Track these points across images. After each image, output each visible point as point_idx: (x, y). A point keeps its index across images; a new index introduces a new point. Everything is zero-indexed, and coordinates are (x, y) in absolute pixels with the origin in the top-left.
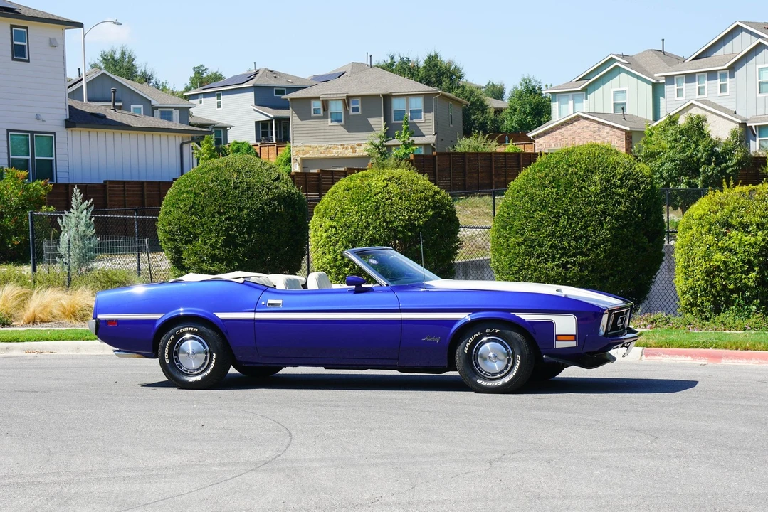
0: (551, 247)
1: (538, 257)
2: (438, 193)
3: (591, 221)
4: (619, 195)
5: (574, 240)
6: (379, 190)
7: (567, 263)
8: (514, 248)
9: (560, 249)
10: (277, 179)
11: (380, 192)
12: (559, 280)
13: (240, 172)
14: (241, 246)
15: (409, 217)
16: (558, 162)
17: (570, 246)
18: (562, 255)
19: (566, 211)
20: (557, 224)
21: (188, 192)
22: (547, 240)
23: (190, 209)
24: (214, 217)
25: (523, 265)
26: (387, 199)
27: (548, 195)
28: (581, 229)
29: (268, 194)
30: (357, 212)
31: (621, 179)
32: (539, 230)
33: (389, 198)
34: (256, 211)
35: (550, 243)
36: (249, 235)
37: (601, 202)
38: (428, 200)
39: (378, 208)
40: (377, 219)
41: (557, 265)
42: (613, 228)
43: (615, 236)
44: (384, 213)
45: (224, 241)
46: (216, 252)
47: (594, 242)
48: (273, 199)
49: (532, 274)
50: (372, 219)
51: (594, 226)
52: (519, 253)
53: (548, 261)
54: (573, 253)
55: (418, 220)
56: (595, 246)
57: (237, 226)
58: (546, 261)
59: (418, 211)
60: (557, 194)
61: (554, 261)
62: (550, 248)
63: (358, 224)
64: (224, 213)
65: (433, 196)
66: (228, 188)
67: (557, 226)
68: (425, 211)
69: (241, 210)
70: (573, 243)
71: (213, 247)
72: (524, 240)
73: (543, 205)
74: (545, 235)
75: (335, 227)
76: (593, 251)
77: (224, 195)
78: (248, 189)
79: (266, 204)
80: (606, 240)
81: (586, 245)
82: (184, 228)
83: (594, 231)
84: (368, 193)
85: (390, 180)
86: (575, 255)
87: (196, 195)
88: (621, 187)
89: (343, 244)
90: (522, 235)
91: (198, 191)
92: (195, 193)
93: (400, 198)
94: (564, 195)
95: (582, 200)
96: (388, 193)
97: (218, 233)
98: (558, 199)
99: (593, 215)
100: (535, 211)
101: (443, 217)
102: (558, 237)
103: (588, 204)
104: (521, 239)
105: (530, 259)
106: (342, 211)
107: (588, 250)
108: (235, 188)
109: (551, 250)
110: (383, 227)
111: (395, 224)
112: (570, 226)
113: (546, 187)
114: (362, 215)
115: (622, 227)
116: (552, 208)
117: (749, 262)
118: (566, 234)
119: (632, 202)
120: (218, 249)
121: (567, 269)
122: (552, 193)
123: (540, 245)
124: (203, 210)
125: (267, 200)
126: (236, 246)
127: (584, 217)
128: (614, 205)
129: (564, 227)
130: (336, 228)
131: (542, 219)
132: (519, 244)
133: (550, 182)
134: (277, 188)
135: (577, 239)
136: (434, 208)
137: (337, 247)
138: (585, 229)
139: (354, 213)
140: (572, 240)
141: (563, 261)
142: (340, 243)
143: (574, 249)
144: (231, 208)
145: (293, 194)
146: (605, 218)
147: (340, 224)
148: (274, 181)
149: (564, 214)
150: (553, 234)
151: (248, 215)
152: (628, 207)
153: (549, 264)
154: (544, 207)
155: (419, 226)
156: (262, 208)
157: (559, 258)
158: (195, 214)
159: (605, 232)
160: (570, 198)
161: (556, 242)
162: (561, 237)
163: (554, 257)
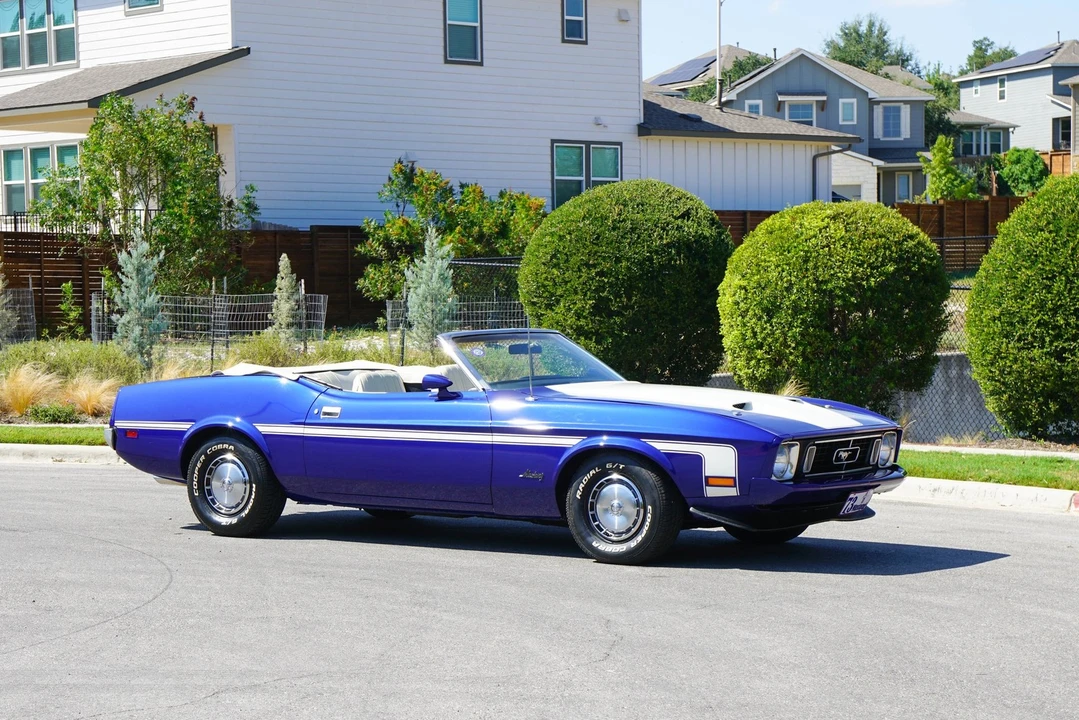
0: (1039, 324)
1: (1019, 340)
2: (911, 237)
5: (1074, 314)
6: (812, 233)
7: (1064, 350)
8: (988, 326)
9: (1053, 329)
10: (686, 215)
11: (815, 236)
12: (1051, 376)
13: (625, 206)
14: (618, 314)
15: (854, 274)
16: (1065, 192)
17: (1068, 324)
18: (1057, 337)
19: (1063, 271)
20: (1048, 289)
21: (552, 234)
22: (1032, 315)
23: (551, 259)
24: (580, 270)
25: (999, 353)
26: (823, 247)
27: (1041, 243)
29: (661, 238)
30: (777, 266)
32: (1022, 299)
33: (828, 246)
34: (641, 264)
35: (1038, 318)
36: (629, 299)
38: (889, 248)
39: (806, 260)
40: (804, 277)
41: (1047, 353)
44: (816, 267)
45: (594, 307)
46: (582, 322)
48: (668, 245)
50: (797, 277)
52: (995, 333)
53: (1035, 347)
54: (1073, 335)
55: (868, 280)
57: (611, 285)
58: (1030, 346)
59: (870, 265)
60: (1055, 242)
61: (1042, 348)
62: (1037, 327)
63: (777, 284)
64: (594, 266)
65: (899, 243)
66: (603, 228)
67: (1049, 293)
68: (882, 265)
69: (618, 260)
70: (1073, 320)
71: (579, 316)
72: (1002, 314)
73: (1033, 258)
74: (1030, 307)
75: (745, 288)
77: (597, 238)
78: (633, 230)
79: (656, 252)
82: (544, 286)
84: (797, 237)
85: (834, 218)
86: (1075, 338)
87: (561, 238)
89: (755, 315)
90: (1000, 305)
91: (562, 233)
92: (560, 236)
93: (844, 246)
94: (1065, 244)
96: (827, 237)
97: (585, 295)
98: (1056, 249)
100: (1019, 269)
101: (913, 275)
102: (1050, 310)
104: (997, 312)
105: (1009, 343)
106: (758, 265)
108: (614, 228)
109: (1038, 330)
110: (812, 289)
111: (830, 286)
112: (1070, 290)
113: (1042, 230)
114: (783, 271)
116: (1043, 264)
118: (1061, 305)
120: (586, 318)
121: (1063, 360)
122: (1048, 240)
123: (1024, 322)
124: (567, 261)
125: (659, 246)
126: (611, 314)
129: (1059, 294)
130: (746, 291)
131: (1028, 281)
132: (994, 319)
133: (1049, 223)
134: (679, 228)
136: (895, 261)
137: (747, 319)
139: (773, 267)
140: (1071, 314)
141: (1056, 347)
142: (751, 313)
143: (1073, 328)
144: (604, 258)
145: (705, 237)
147: (752, 284)
148: (676, 218)
149: (1060, 273)
150: (1041, 306)
151: (629, 269)
153: (1035, 351)
154: (1033, 263)
155: (870, 288)
156: (650, 259)
157: (1051, 342)
158: (556, 266)
160: (1073, 249)
161: (1046, 317)
162: (1055, 310)
163: (1043, 341)
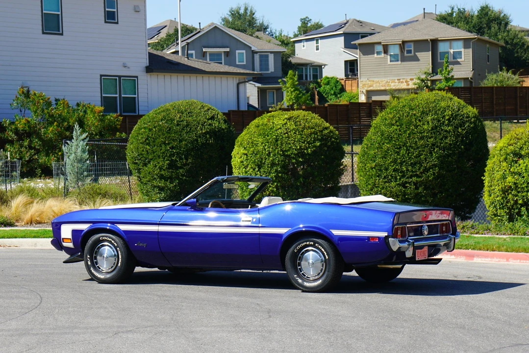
0: (394, 170)
1: (385, 178)
2: (326, 128)
3: (424, 151)
4: (446, 131)
6: (279, 127)
7: (406, 183)
8: (369, 171)
9: (401, 173)
10: (212, 118)
11: (280, 128)
12: (400, 195)
13: (182, 114)
14: (181, 168)
15: (300, 147)
16: (404, 106)
17: (408, 170)
18: (403, 176)
19: (405, 145)
20: (398, 153)
21: (145, 128)
22: (391, 166)
23: (145, 141)
24: (161, 146)
25: (375, 184)
26: (285, 134)
27: (393, 131)
28: (416, 157)
29: (202, 130)
30: (262, 143)
31: (449, 120)
32: (385, 158)
33: (287, 133)
34: (192, 142)
35: (393, 167)
36: (187, 160)
37: (432, 137)
38: (317, 134)
39: (277, 141)
40: (276, 148)
41: (398, 184)
42: (441, 156)
43: (442, 162)
44: (282, 144)
45: (169, 164)
46: (163, 172)
47: (426, 167)
48: (206, 133)
49: (381, 191)
50: (273, 148)
51: (426, 155)
52: (372, 175)
53: (392, 181)
54: (410, 175)
55: (307, 150)
56: (426, 170)
57: (178, 153)
58: (390, 181)
59: (308, 143)
60: (400, 131)
61: (396, 182)
62: (393, 171)
63: (262, 152)
64: (169, 144)
65: (321, 131)
66: (172, 125)
67: (398, 155)
68: (314, 142)
69: (181, 141)
70: (410, 168)
71: (161, 168)
72: (376, 165)
73: (390, 138)
74: (389, 162)
75: (246, 154)
76: (425, 174)
77: (170, 130)
78: (187, 126)
79: (200, 137)
80: (435, 166)
81: (419, 169)
82: (141, 154)
83: (426, 159)
84: (271, 129)
85: (289, 119)
86: (411, 177)
87: (150, 130)
88: (448, 125)
89: (252, 168)
90: (375, 161)
91: (151, 128)
92: (149, 129)
93: (295, 133)
94: (405, 132)
95: (417, 135)
96: (286, 129)
97: (164, 159)
98: (401, 134)
99: (425, 147)
100: (383, 144)
101: (328, 147)
102: (399, 163)
103: (422, 138)
104: (373, 165)
105: (380, 180)
106: (252, 143)
107: (421, 173)
108: (178, 125)
109: (393, 173)
110: (280, 155)
111: (289, 153)
112: (408, 154)
113: (393, 125)
114: (265, 146)
115: (448, 156)
116: (395, 141)
118: (404, 161)
119: (457, 136)
120: (164, 170)
121: (406, 187)
122: (396, 130)
123: (387, 169)
124: (154, 142)
125: (201, 134)
126: (177, 168)
127: (418, 148)
128: (442, 139)
129: (403, 155)
130: (247, 155)
131: (388, 150)
132: (372, 168)
133: (396, 122)
134: (210, 125)
135: (413, 165)
136: (320, 140)
137: (247, 170)
138: (419, 156)
139: (260, 144)
140: (409, 165)
141: (402, 181)
142: (249, 166)
143: (410, 172)
144: (173, 140)
145: (223, 129)
146: (434, 149)
147: (250, 152)
148: (208, 119)
149: (403, 146)
150: (395, 161)
151: (186, 145)
152: (453, 141)
153: (393, 183)
154: (390, 141)
155: (308, 154)
156: (197, 140)
157: (400, 179)
158: (148, 144)
159: (434, 160)
160: (409, 134)
161: (397, 167)
162: (401, 163)
163: (396, 178)
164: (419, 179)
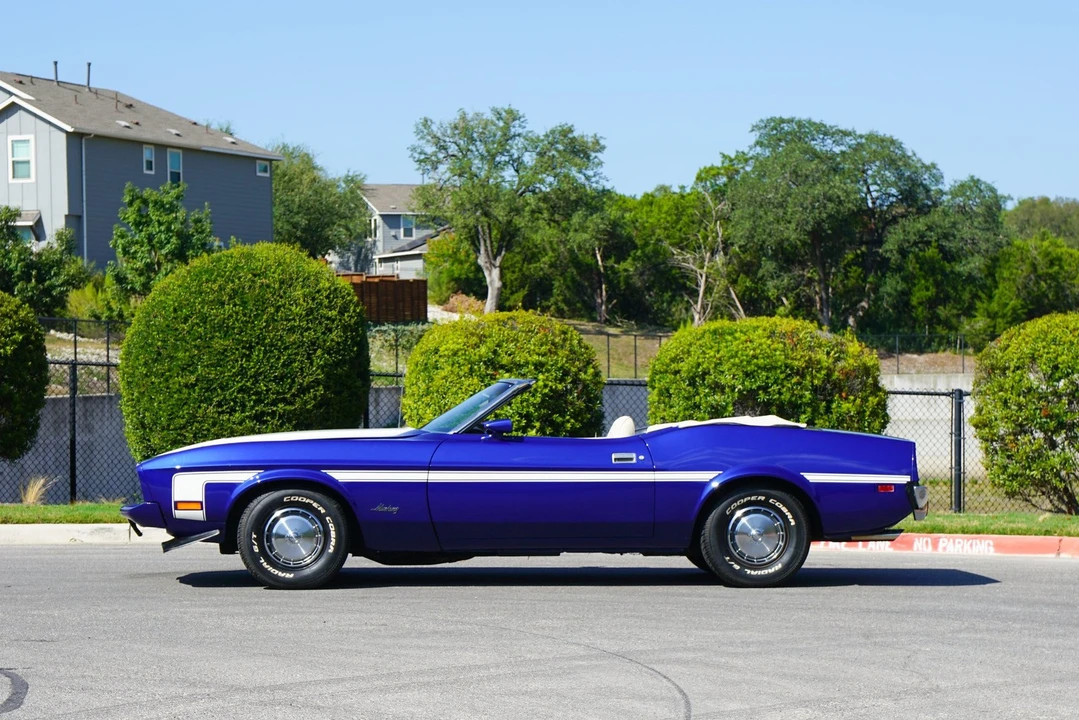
0: (241, 390)
1: (219, 405)
3: (297, 354)
4: (328, 319)
5: (274, 381)
7: (263, 413)
8: (179, 391)
9: (253, 394)
17: (268, 390)
18: (258, 402)
19: (261, 340)
20: (248, 357)
22: (234, 381)
27: (231, 316)
28: (283, 365)
31: (327, 297)
32: (221, 366)
35: (239, 385)
37: (309, 329)
41: (247, 417)
42: (325, 365)
43: (328, 376)
47: (301, 384)
49: (208, 430)
51: (302, 362)
52: (189, 399)
53: (235, 411)
54: (273, 400)
56: (303, 390)
58: (232, 411)
60: (245, 315)
61: (243, 412)
62: (238, 392)
67: (249, 361)
70: (273, 386)
72: (197, 380)
73: (225, 329)
74: (231, 374)
76: (300, 397)
80: (317, 382)
81: (290, 389)
83: (301, 369)
86: (274, 403)
88: (330, 308)
90: (193, 373)
94: (256, 317)
95: (282, 325)
98: (248, 322)
99: (299, 347)
100: (211, 338)
102: (251, 377)
103: (292, 330)
104: (193, 379)
105: (207, 408)
107: (293, 395)
109: (239, 396)
112: (268, 361)
113: (225, 304)
115: (337, 364)
116: (238, 334)
117: (528, 416)
118: (261, 373)
119: (345, 328)
122: (237, 313)
127: (286, 348)
128: (324, 333)
129: (259, 362)
131: (225, 350)
135: (280, 379)
138: (288, 365)
140: (270, 380)
143: (273, 394)
146: (315, 351)
149: (257, 343)
150: (242, 372)
152: (341, 337)
153: (237, 415)
154: (226, 333)
157: (252, 407)
159: (315, 373)
160: (266, 321)
161: (248, 384)
162: (256, 376)
163: (243, 406)
164: (288, 408)
